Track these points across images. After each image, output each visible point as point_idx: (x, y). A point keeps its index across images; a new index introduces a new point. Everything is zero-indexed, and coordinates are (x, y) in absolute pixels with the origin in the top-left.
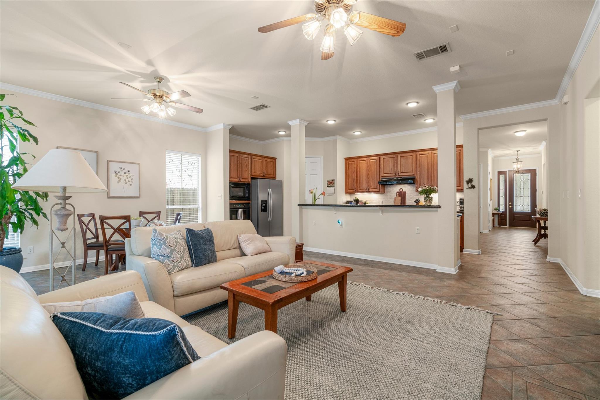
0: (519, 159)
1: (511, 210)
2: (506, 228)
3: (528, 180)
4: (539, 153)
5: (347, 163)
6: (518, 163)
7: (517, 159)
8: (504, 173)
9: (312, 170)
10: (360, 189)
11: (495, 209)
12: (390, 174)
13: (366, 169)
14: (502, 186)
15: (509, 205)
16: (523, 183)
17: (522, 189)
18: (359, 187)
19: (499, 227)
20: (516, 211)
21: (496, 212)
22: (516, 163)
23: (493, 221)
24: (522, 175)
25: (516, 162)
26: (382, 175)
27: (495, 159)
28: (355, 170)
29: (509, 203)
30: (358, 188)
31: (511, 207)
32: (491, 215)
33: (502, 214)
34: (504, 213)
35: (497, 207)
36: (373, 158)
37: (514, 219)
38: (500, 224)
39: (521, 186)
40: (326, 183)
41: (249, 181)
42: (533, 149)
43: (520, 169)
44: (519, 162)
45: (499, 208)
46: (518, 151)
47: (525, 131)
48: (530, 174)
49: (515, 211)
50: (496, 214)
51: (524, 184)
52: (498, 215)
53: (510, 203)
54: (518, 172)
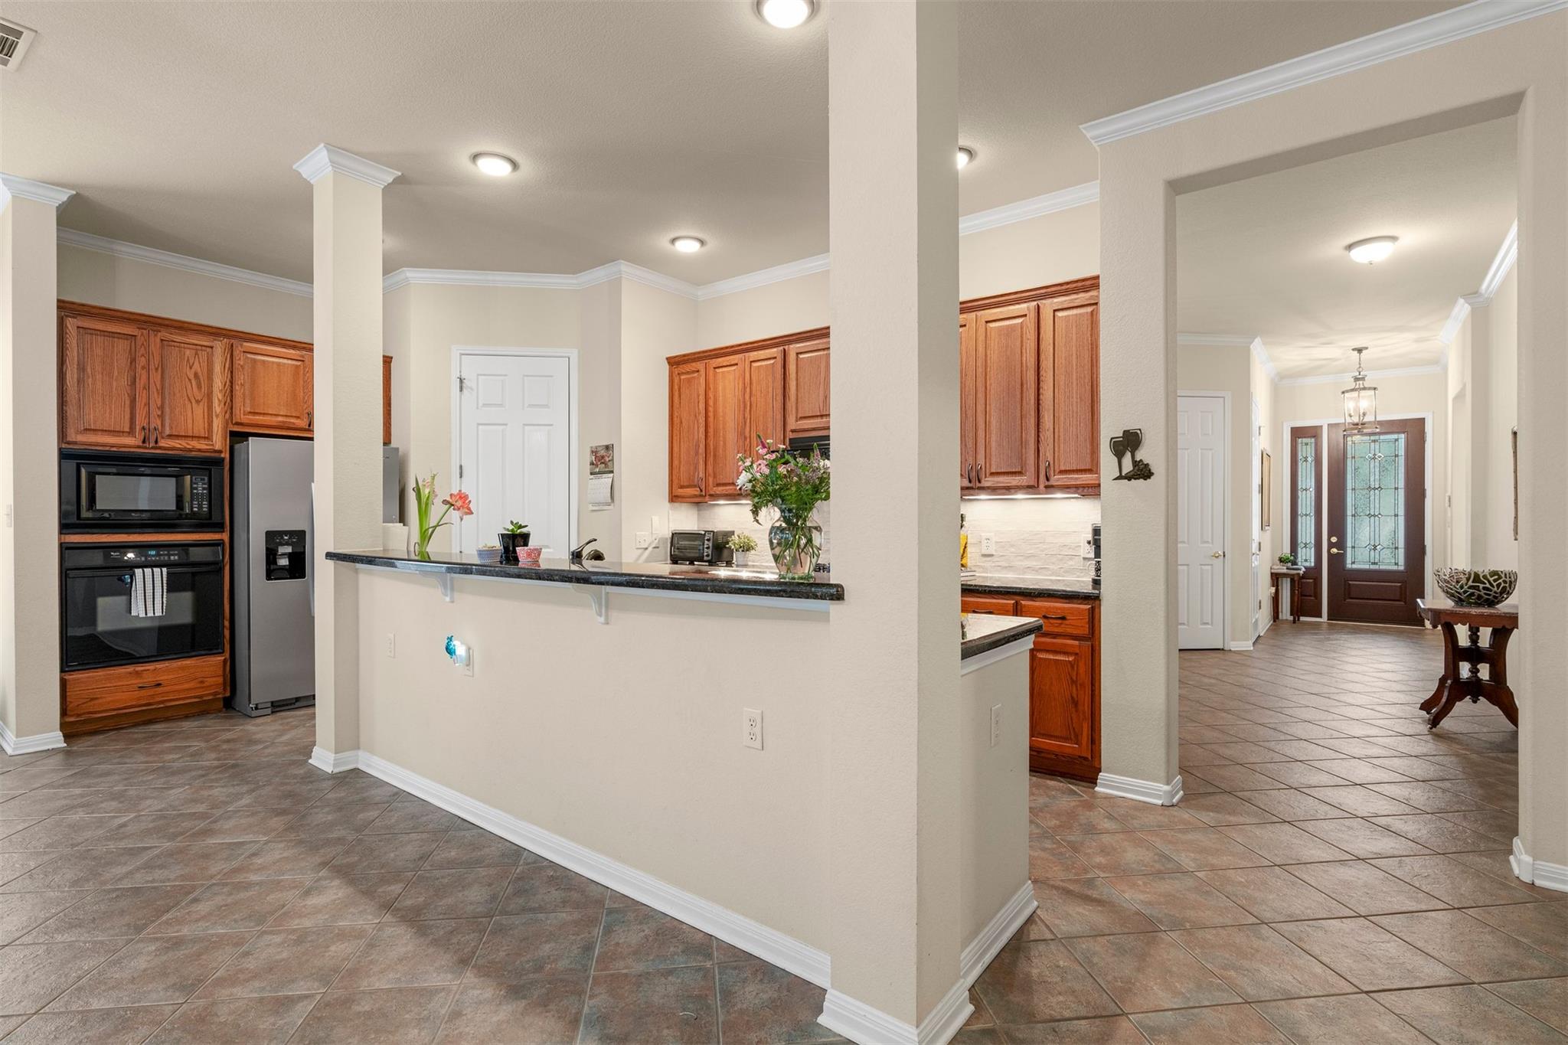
0: (1363, 379)
1: (1336, 561)
2: (1317, 625)
3: (1397, 456)
4: (1437, 361)
5: (676, 380)
6: (1363, 393)
7: (1356, 379)
8: (1313, 432)
9: (530, 406)
10: (718, 485)
11: (1281, 560)
12: (819, 420)
13: (739, 400)
14: (1307, 481)
15: (1331, 545)
16: (1377, 470)
17: (1375, 489)
18: (715, 477)
19: (1294, 622)
20: (1355, 566)
21: (1285, 571)
22: (1355, 394)
23: (1276, 600)
24: (1374, 441)
25: (1352, 390)
26: (792, 424)
27: (1283, 384)
28: (702, 406)
29: (1329, 539)
30: (711, 480)
31: (1334, 550)
32: (1266, 579)
33: (1304, 577)
34: (1314, 573)
35: (1286, 550)
36: (762, 354)
37: (1348, 592)
38: (1298, 611)
39: (1372, 479)
40: (588, 458)
41: (217, 447)
42: (1417, 341)
43: (1369, 418)
44: (1364, 389)
45: (1296, 557)
46: (1360, 351)
47: (1394, 238)
48: (1403, 436)
49: (1349, 566)
50: (1285, 575)
51: (1383, 469)
52: (1293, 581)
53: (1334, 539)
54: (1359, 427)
